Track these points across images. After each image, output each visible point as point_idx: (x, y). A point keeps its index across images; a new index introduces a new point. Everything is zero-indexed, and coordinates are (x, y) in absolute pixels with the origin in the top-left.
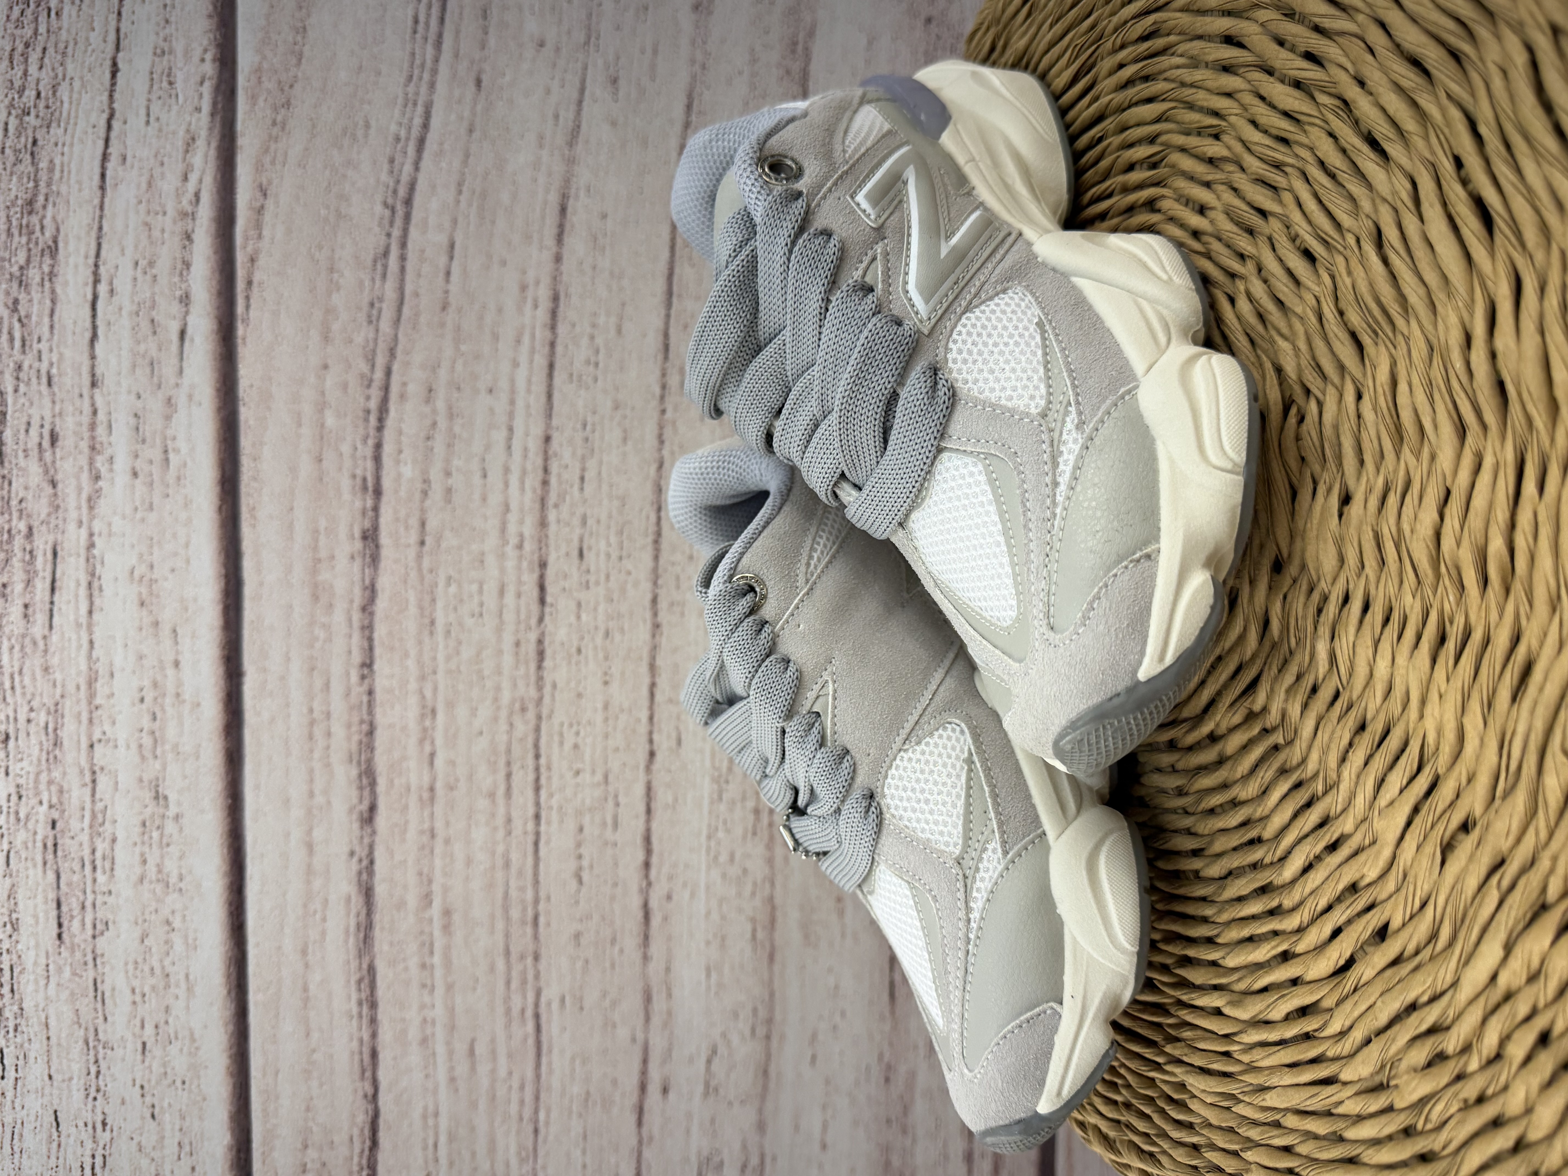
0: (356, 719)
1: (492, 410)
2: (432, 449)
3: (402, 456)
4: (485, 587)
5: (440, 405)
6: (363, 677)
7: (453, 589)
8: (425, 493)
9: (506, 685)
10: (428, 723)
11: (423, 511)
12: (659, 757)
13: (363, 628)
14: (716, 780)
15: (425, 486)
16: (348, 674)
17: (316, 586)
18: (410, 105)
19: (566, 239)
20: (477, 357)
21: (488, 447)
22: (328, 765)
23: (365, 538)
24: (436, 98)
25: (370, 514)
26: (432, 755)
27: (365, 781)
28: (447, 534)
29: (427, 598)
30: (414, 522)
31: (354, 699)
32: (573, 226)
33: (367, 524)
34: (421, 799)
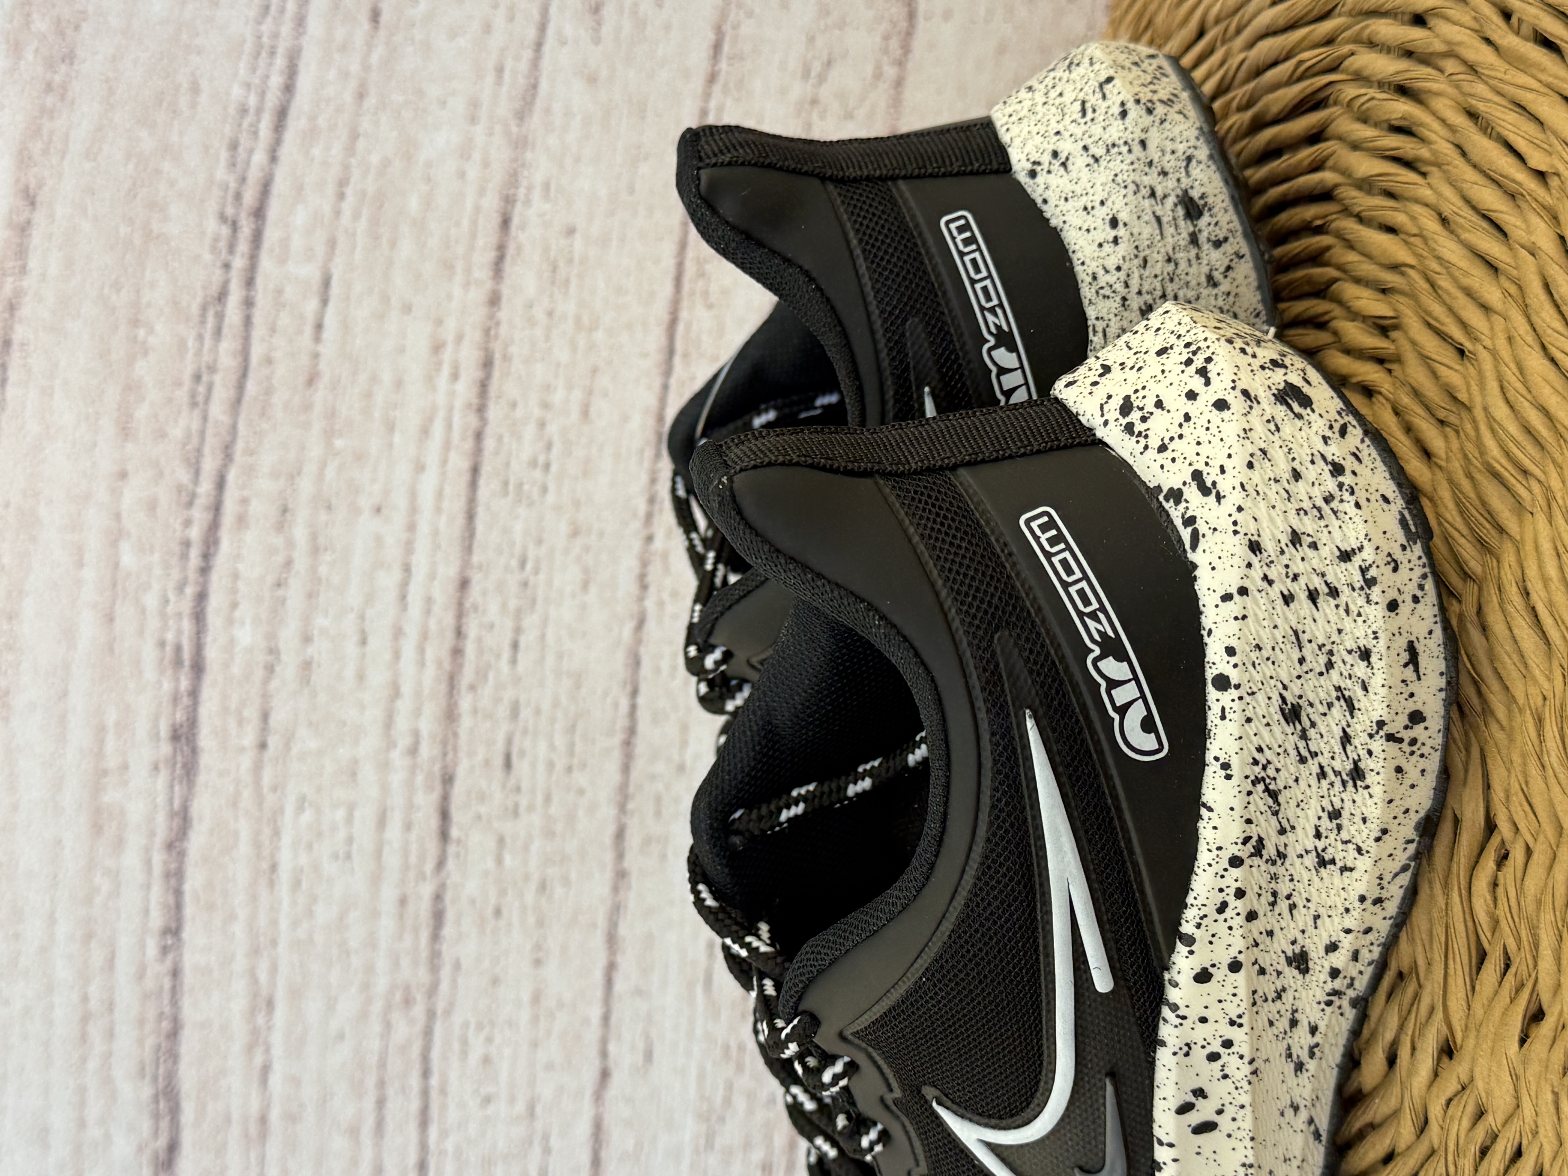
0: (151, 1014)
1: (379, 540)
2: (283, 601)
3: (237, 614)
4: (357, 814)
5: (300, 533)
6: (165, 950)
7: (307, 817)
8: (270, 669)
9: (382, 964)
10: (261, 1020)
11: (266, 696)
12: (618, 1080)
13: (167, 875)
14: (704, 1117)
15: (270, 658)
16: (143, 946)
17: (98, 811)
18: (264, 54)
19: (508, 266)
20: (360, 457)
21: (370, 598)
22: (107, 1081)
23: (175, 737)
24: (305, 41)
25: (186, 701)
26: (266, 1070)
27: (162, 1104)
28: (303, 732)
29: (267, 831)
30: (252, 713)
31: (150, 983)
32: (519, 249)
33: (180, 716)
34: (246, 1135)
